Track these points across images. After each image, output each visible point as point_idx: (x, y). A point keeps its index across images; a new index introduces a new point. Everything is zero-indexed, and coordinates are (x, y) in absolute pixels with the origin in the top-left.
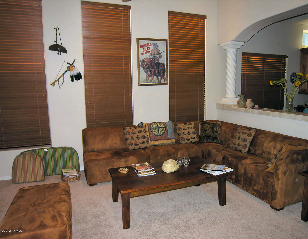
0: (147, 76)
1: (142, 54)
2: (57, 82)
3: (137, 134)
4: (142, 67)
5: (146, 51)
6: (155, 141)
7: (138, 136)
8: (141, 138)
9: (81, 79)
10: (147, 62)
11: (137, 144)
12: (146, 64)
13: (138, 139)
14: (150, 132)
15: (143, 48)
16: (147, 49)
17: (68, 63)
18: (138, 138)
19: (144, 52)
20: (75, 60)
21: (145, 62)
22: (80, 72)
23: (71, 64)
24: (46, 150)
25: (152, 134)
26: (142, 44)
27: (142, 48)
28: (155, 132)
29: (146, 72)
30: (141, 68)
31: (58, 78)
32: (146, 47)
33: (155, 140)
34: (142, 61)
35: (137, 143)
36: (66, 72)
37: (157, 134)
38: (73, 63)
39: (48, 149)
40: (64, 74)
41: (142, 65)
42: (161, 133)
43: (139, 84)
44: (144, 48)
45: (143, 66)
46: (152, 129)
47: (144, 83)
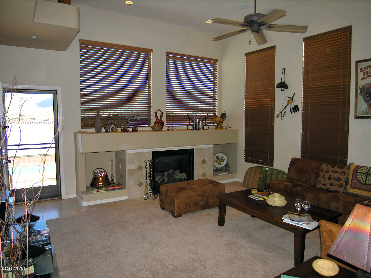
0: (368, 106)
1: (362, 79)
2: (281, 114)
3: (331, 173)
4: (362, 96)
5: (368, 75)
6: (356, 190)
7: (330, 175)
8: (333, 179)
9: (299, 111)
10: (368, 89)
11: (325, 185)
12: (367, 91)
13: (329, 180)
14: (355, 177)
15: (363, 71)
16: (369, 72)
17: (289, 97)
18: (330, 178)
19: (365, 76)
20: (294, 94)
21: (366, 89)
22: (297, 105)
23: (291, 98)
24: (267, 169)
25: (356, 180)
26: (363, 67)
27: (362, 73)
28: (361, 179)
29: (366, 101)
30: (360, 97)
31: (281, 111)
32: (367, 69)
33: (357, 188)
34: (361, 88)
35: (326, 183)
36: (287, 105)
37: (364, 181)
38: (292, 97)
39: (269, 168)
40: (285, 107)
41: (361, 93)
42: (369, 182)
43: (356, 117)
44: (365, 71)
45: (363, 94)
46: (358, 174)
47: (363, 115)
